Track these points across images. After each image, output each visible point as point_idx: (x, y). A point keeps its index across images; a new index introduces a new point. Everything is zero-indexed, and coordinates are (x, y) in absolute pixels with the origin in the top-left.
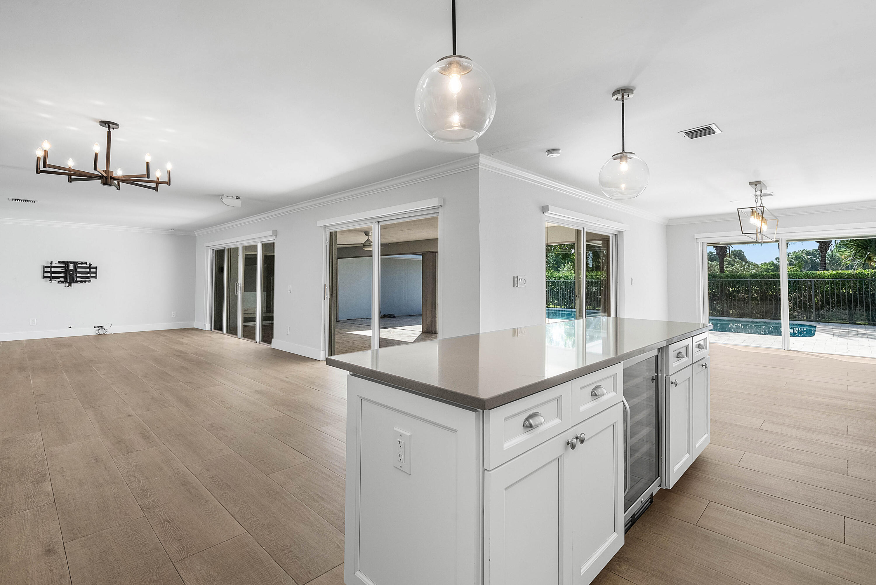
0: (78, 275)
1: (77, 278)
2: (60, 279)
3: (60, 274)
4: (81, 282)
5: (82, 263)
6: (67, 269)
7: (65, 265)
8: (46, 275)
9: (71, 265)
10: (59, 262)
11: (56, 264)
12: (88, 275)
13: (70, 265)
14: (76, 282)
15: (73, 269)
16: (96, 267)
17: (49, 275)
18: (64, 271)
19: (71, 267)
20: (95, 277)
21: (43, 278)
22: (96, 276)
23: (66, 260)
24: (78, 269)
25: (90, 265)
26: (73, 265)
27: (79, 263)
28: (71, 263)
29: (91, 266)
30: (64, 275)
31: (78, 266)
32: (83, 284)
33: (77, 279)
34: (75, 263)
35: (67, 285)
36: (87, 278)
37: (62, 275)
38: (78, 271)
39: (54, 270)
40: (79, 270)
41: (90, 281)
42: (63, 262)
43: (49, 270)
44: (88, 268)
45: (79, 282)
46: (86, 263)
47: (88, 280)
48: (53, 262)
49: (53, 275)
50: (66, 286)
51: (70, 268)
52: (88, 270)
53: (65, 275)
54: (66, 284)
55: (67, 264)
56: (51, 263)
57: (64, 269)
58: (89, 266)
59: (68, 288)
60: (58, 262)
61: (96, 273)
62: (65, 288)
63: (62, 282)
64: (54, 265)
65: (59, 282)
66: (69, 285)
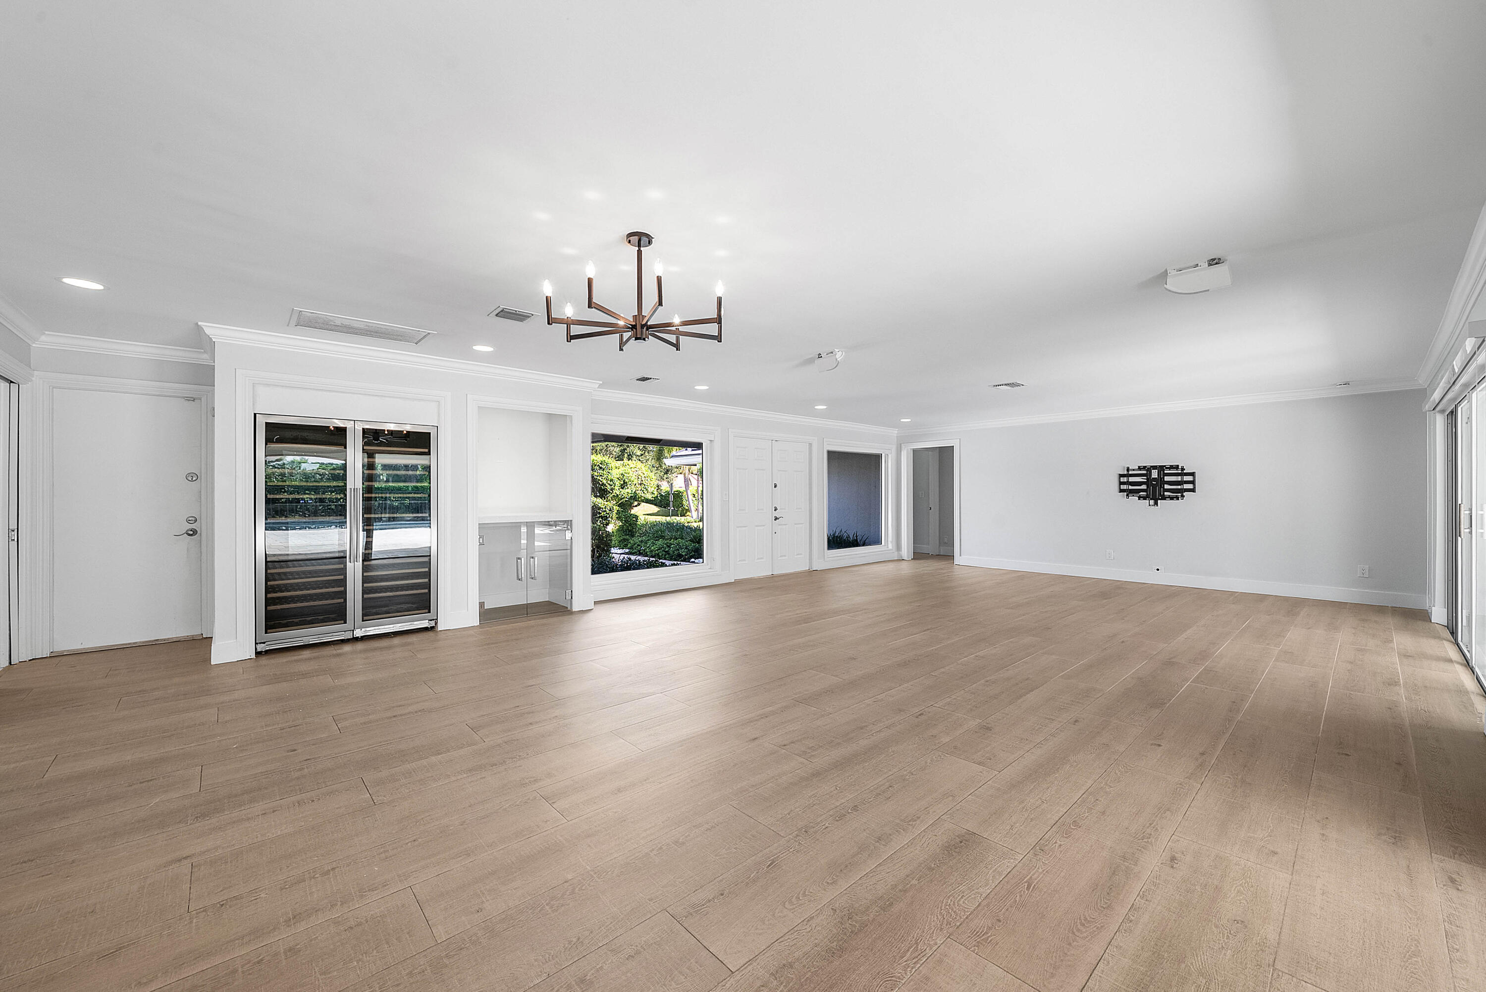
0: (1166, 487)
1: (1164, 492)
2: (1141, 493)
3: (1140, 486)
4: (1172, 498)
5: (1171, 467)
6: (1149, 478)
7: (1147, 472)
8: (1124, 487)
9: (1155, 471)
10: (1139, 467)
11: (1134, 470)
12: (1179, 487)
13: (1153, 471)
14: (1164, 498)
15: (1157, 477)
16: (1194, 473)
17: (1126, 487)
18: (1146, 480)
19: (1155, 474)
20: (1193, 490)
21: (1119, 492)
22: (1195, 487)
23: (1148, 464)
24: (1165, 477)
25: (1182, 471)
26: (1157, 471)
27: (1167, 468)
28: (1155, 467)
29: (1184, 472)
30: (1146, 488)
31: (1165, 472)
32: (1175, 502)
33: (1164, 494)
34: (1161, 468)
36: (1180, 491)
37: (1144, 487)
38: (1165, 480)
39: (1131, 479)
40: (1167, 479)
41: (1183, 496)
42: (1145, 467)
43: (1125, 479)
44: (1180, 474)
45: (1168, 498)
46: (1177, 467)
47: (1180, 494)
48: (1130, 468)
49: (1131, 487)
50: (1150, 504)
51: (1154, 477)
52: (1179, 478)
54: (1150, 501)
55: (1149, 469)
56: (1128, 470)
57: (1145, 478)
58: (1180, 472)
59: (1153, 507)
60: (1137, 468)
61: (1193, 482)
62: (1149, 507)
63: (1145, 498)
64: (1130, 472)
65: (1139, 498)
66: (1156, 504)
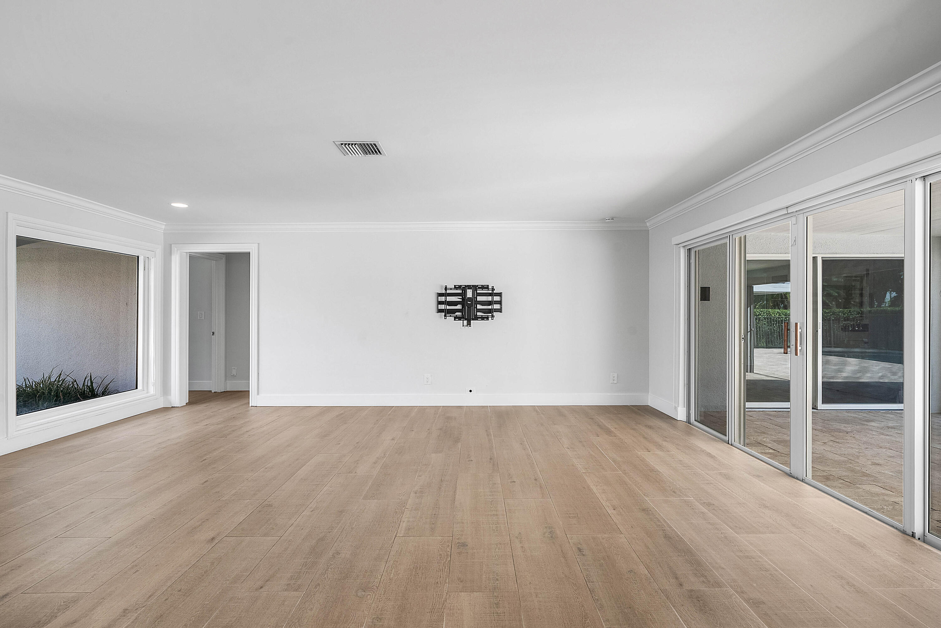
0: (479, 307)
1: (477, 312)
2: (457, 314)
3: (457, 306)
4: (483, 318)
5: (483, 287)
6: (464, 297)
7: (462, 292)
8: (440, 307)
9: (469, 290)
11: (451, 289)
12: (490, 307)
13: (468, 290)
14: (476, 318)
15: (472, 296)
16: (502, 293)
17: (443, 307)
18: (461, 300)
19: (469, 293)
20: (500, 311)
21: (437, 313)
22: (500, 308)
23: (464, 282)
24: (477, 297)
25: (493, 291)
26: (472, 290)
27: (479, 288)
28: (469, 287)
29: (494, 292)
31: (478, 292)
32: (485, 322)
33: (476, 314)
34: (474, 288)
35: (465, 322)
36: (490, 311)
37: (459, 307)
38: (477, 300)
39: (450, 298)
40: (479, 298)
41: (492, 316)
42: (460, 287)
43: (442, 299)
44: (490, 295)
45: (479, 318)
46: (487, 287)
47: (490, 314)
48: (447, 287)
49: (448, 307)
50: (464, 324)
51: (468, 296)
52: (490, 298)
53: (462, 308)
55: (464, 288)
57: (461, 298)
58: (491, 292)
59: (466, 328)
60: (453, 287)
61: (500, 303)
62: (463, 327)
63: (459, 318)
64: (449, 291)
65: (455, 318)
66: (468, 324)
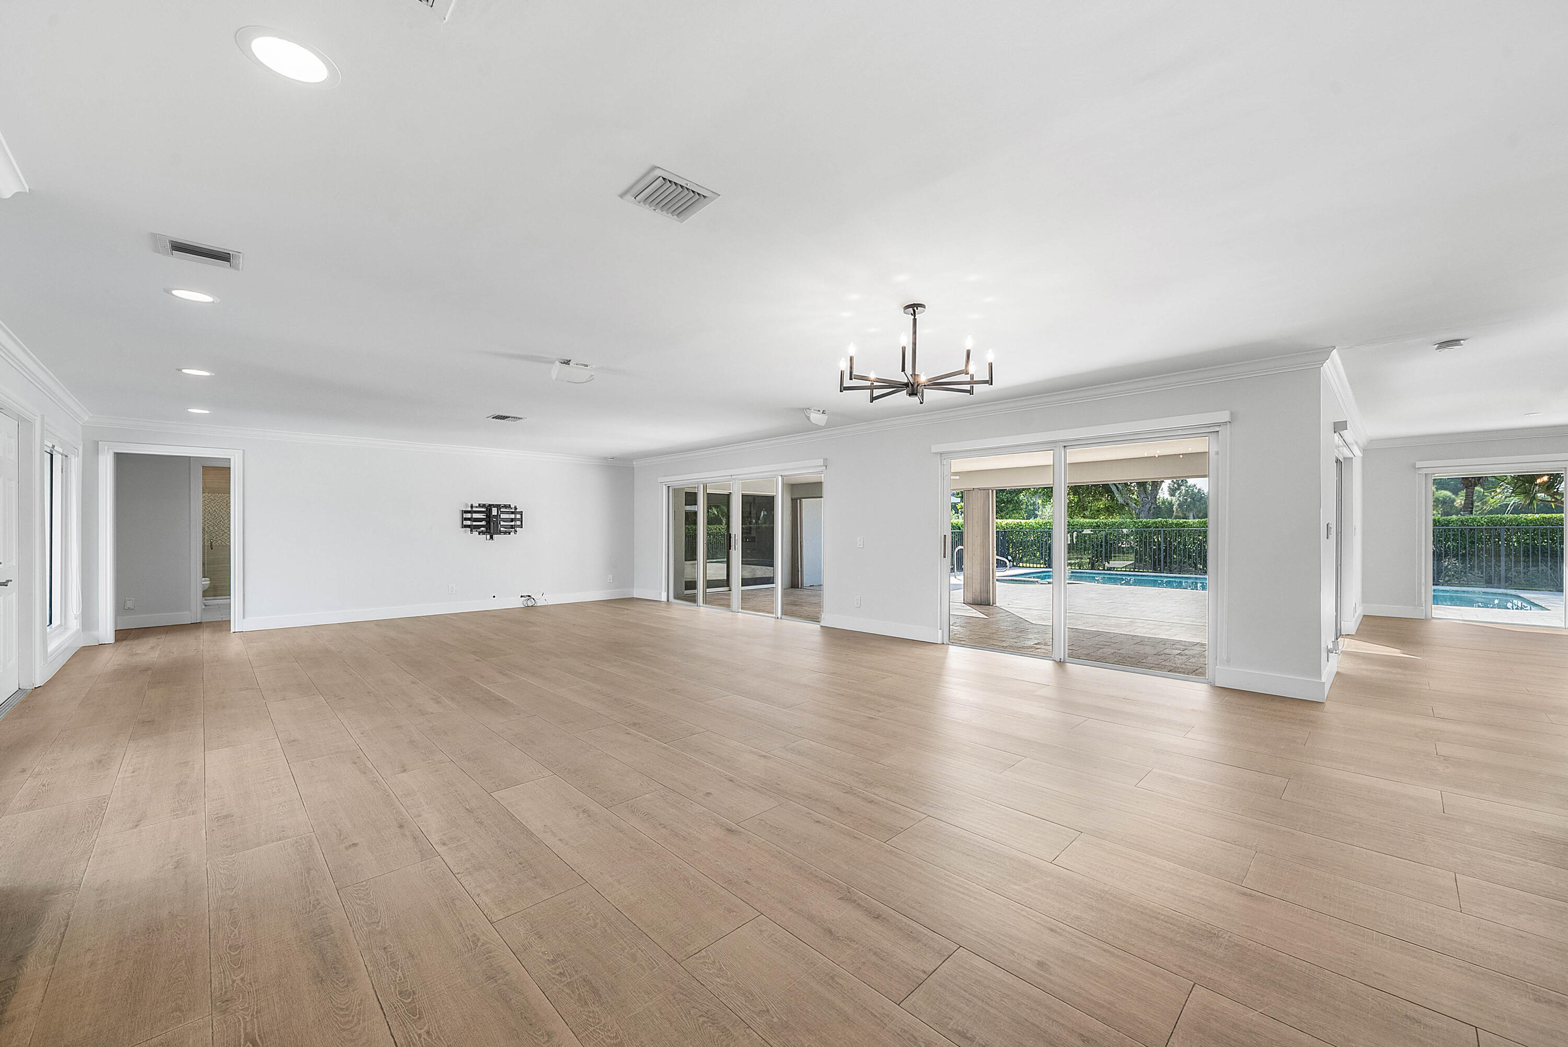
0: (502, 523)
1: (500, 528)
2: (482, 529)
3: (481, 522)
4: (505, 533)
5: (505, 506)
6: (490, 515)
7: (487, 510)
8: (466, 523)
9: (494, 508)
10: (479, 504)
11: (476, 507)
12: (513, 523)
13: (493, 509)
14: (500, 532)
15: (496, 514)
16: (522, 512)
17: (469, 523)
18: (485, 517)
19: (494, 512)
20: (521, 526)
21: (462, 528)
22: (522, 524)
23: (488, 502)
24: (501, 515)
25: (515, 510)
26: (496, 509)
27: (503, 507)
28: (494, 506)
29: (517, 510)
30: (485, 524)
31: (502, 510)
32: (507, 536)
33: (500, 530)
34: (498, 507)
35: (488, 537)
36: (512, 527)
37: (483, 523)
38: (501, 517)
39: (475, 516)
40: (503, 516)
41: (515, 531)
42: (484, 506)
43: (469, 516)
44: (512, 513)
45: (502, 532)
46: (510, 507)
47: (513, 530)
49: (474, 523)
51: (493, 514)
52: (513, 516)
53: (487, 524)
55: (489, 508)
56: (472, 507)
57: (486, 515)
58: (514, 510)
59: (490, 541)
60: (478, 505)
61: (521, 520)
62: (487, 541)
63: (483, 533)
64: (474, 509)
65: (479, 533)
66: (491, 538)
